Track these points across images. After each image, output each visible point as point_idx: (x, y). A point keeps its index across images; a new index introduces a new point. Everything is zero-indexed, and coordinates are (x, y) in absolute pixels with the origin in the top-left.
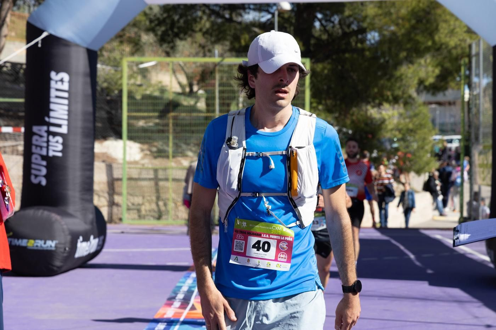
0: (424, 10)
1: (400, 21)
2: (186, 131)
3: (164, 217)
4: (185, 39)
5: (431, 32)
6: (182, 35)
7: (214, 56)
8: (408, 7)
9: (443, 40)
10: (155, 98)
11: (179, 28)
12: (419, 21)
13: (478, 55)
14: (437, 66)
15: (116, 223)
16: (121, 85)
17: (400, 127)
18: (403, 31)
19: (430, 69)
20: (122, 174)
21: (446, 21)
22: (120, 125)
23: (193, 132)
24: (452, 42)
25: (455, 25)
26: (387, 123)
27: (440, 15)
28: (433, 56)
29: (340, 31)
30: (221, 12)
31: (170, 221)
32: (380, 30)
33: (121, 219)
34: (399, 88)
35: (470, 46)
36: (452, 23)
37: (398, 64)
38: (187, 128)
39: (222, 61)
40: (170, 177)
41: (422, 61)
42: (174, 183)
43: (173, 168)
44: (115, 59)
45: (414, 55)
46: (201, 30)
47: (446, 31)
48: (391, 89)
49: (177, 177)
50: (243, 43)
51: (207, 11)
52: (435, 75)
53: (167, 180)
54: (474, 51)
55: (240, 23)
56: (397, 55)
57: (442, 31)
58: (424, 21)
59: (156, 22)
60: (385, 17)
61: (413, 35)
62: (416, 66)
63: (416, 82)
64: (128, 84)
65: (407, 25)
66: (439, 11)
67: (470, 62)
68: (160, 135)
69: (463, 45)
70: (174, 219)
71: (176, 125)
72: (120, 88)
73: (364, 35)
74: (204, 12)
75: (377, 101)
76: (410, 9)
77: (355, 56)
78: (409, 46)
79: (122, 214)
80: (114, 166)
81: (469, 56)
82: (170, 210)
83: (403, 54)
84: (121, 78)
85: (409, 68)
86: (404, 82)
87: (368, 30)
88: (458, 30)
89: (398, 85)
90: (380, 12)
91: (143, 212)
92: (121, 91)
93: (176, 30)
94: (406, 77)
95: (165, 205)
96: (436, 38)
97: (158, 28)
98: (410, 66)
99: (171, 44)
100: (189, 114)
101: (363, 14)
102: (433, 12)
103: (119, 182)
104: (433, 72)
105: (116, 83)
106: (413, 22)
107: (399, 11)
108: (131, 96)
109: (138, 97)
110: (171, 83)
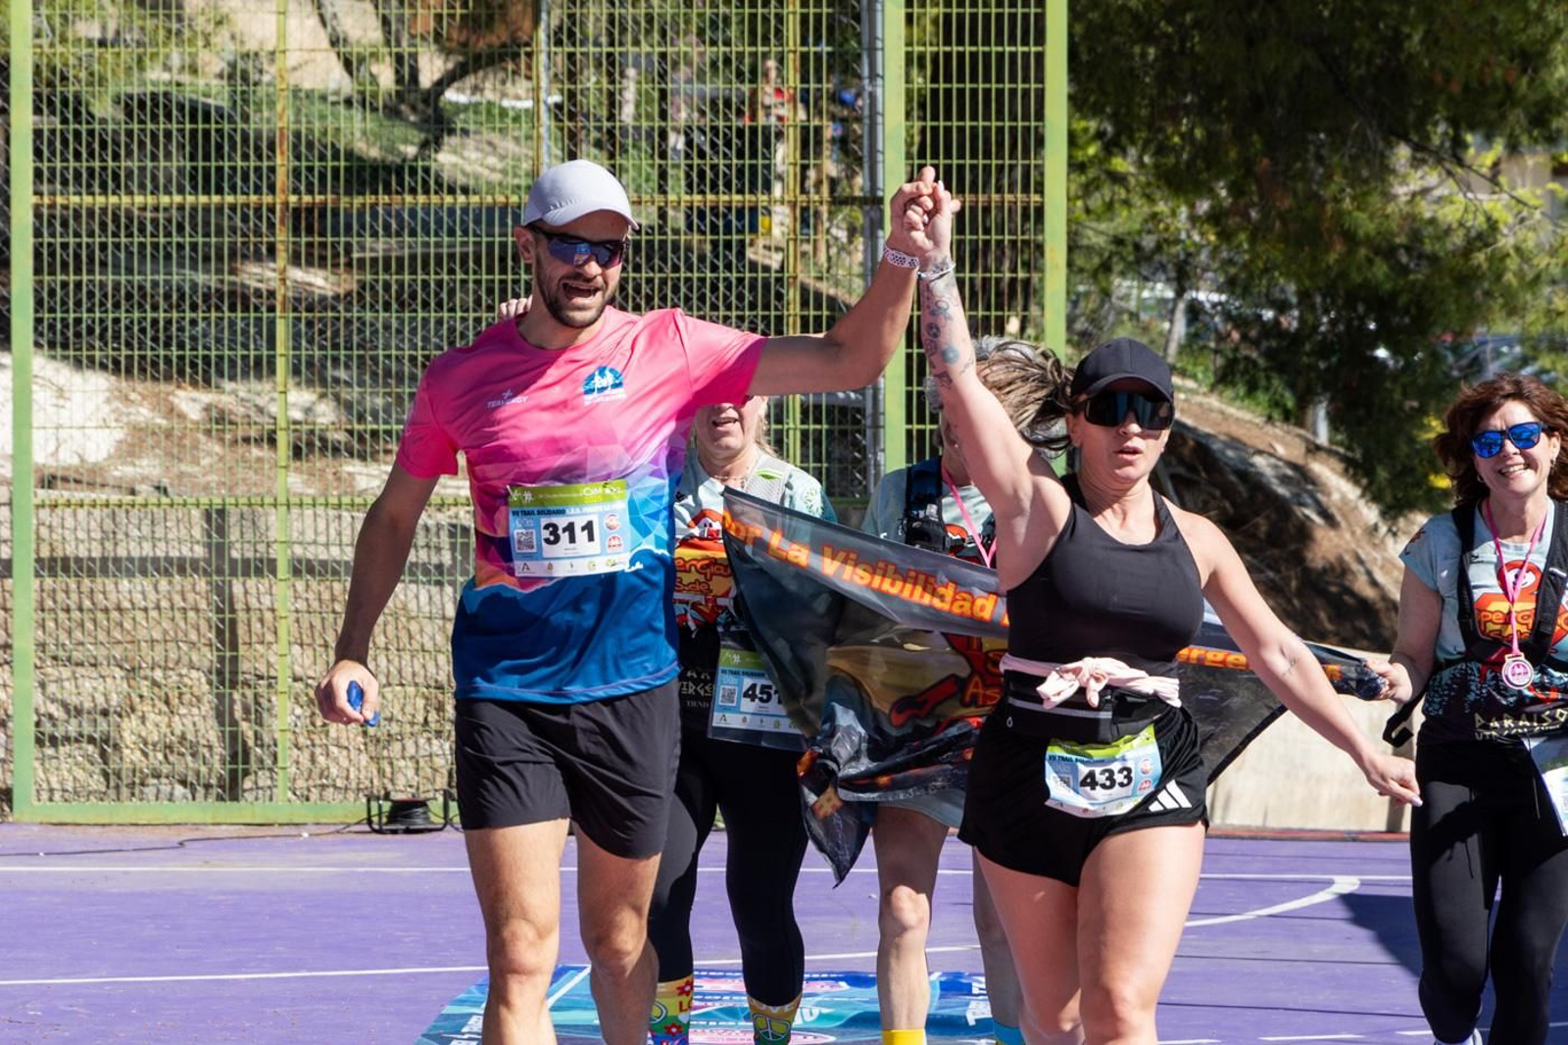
3: (248, 784)
20: (11, 544)
26: (1506, 241)
31: (283, 806)
40: (282, 556)
42: (300, 585)
53: (263, 567)
70: (305, 795)
82: (284, 741)
91: (132, 756)
95: (257, 712)
100: (383, 199)
109: (103, 108)
110: (282, 35)
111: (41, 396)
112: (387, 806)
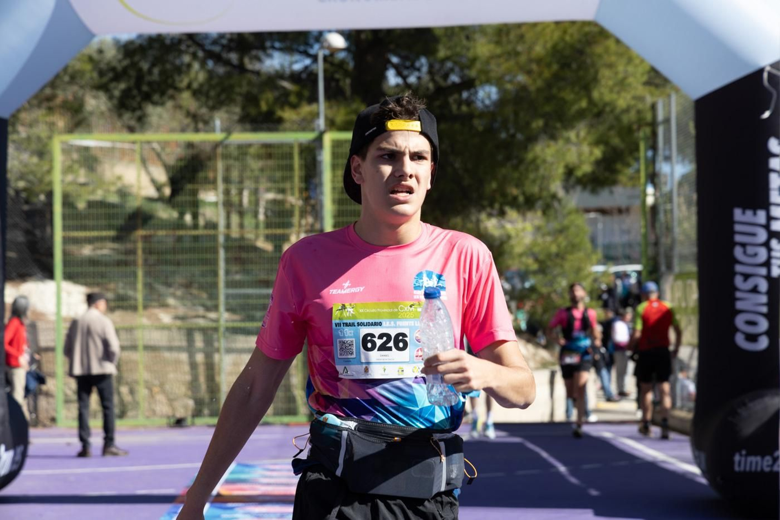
0: (572, 46)
1: (534, 67)
2: (166, 262)
3: (130, 413)
4: (162, 104)
5: (586, 86)
6: (156, 97)
7: (213, 130)
8: (546, 42)
9: (608, 97)
10: (112, 206)
11: (150, 84)
12: (565, 65)
13: (667, 121)
14: (597, 143)
15: (45, 426)
16: (50, 183)
17: (536, 249)
18: (540, 83)
19: (586, 149)
20: (54, 340)
21: (610, 66)
22: (50, 254)
23: (178, 264)
24: (622, 102)
25: (626, 72)
26: (513, 242)
27: (600, 56)
28: (591, 126)
29: (431, 86)
30: (225, 55)
31: (141, 420)
32: (499, 82)
33: (53, 420)
34: (534, 181)
35: (653, 107)
36: (621, 68)
37: (532, 139)
38: (169, 257)
39: (226, 138)
40: (140, 344)
41: (572, 135)
42: (146, 353)
43: (144, 327)
44: (39, 139)
45: (558, 125)
46: (189, 87)
47: (611, 83)
48: (519, 184)
49: (152, 343)
50: (264, 107)
51: (200, 54)
52: (593, 159)
53: (134, 348)
54: (660, 116)
55: (258, 73)
56: (528, 124)
57: (603, 82)
58: (574, 66)
59: (111, 75)
60: (507, 60)
61: (554, 91)
62: (561, 143)
63: (561, 170)
64: (63, 181)
65: (547, 74)
66: (598, 49)
67: (654, 134)
68: (123, 269)
69: (640, 106)
70: (148, 417)
71: (148, 252)
72: (48, 188)
73: (472, 90)
74: (194, 56)
75: (497, 206)
76: (549, 45)
77: (457, 126)
78: (548, 108)
79: (55, 410)
80: (41, 325)
81: (654, 124)
82: (141, 401)
83: (538, 124)
84: (50, 171)
85: (548, 146)
86: (542, 171)
87: (477, 82)
88: (631, 80)
89: (532, 176)
90: (498, 51)
92: (50, 195)
93: (145, 88)
94: (544, 161)
95: (132, 392)
96: (596, 94)
97: (113, 85)
98: (552, 143)
99: (138, 113)
100: (171, 232)
101: (471, 54)
102: (588, 50)
103: (50, 354)
104: (591, 153)
105: (41, 181)
106: (555, 67)
107: (530, 49)
108: (67, 202)
109: (81, 205)
110: (139, 181)
111: (64, 295)
112: (172, 421)
